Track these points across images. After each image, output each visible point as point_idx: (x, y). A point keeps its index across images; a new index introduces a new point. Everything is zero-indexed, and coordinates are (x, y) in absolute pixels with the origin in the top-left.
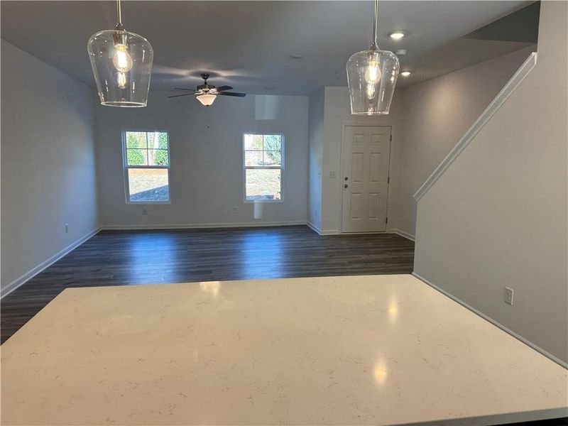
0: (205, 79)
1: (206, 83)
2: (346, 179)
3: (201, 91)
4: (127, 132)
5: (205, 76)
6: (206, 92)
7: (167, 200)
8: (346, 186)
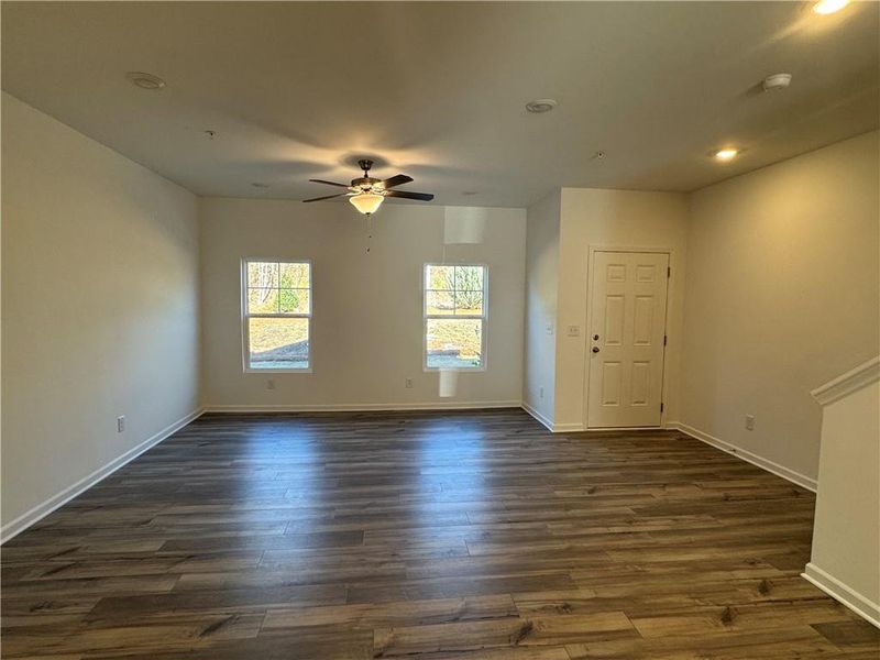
0: (366, 169)
1: (366, 176)
2: (596, 338)
3: (358, 189)
4: (250, 264)
5: (366, 163)
6: (366, 190)
7: (305, 365)
8: (596, 350)
